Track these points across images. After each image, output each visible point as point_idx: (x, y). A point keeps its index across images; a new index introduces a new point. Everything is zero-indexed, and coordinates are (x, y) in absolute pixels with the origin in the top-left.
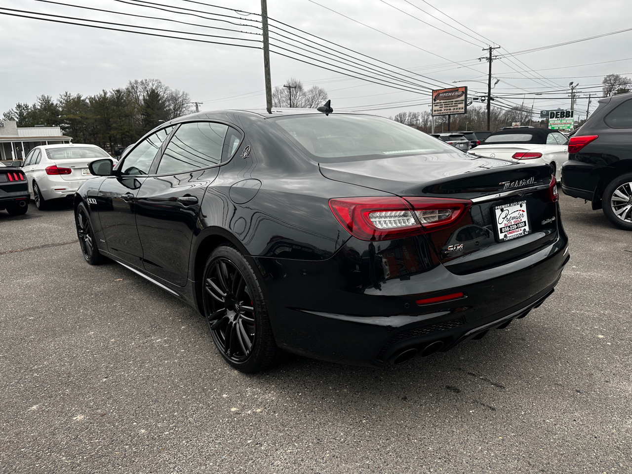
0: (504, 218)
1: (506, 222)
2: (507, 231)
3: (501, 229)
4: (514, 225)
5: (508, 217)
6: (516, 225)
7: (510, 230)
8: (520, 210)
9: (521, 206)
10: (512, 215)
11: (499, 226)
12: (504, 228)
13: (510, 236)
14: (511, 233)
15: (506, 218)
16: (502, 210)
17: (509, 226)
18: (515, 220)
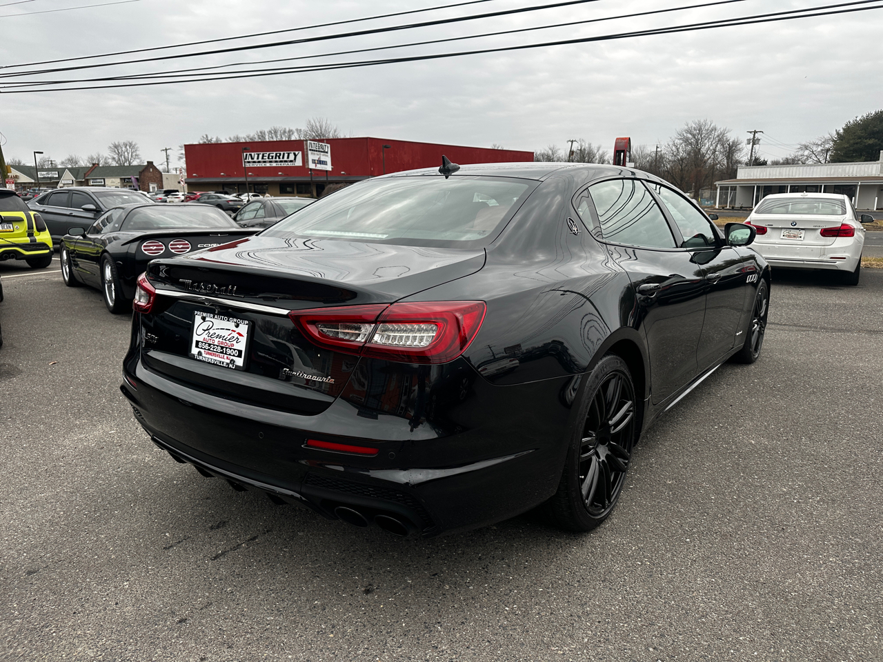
0: (205, 330)
1: (206, 337)
2: (205, 349)
3: (197, 342)
4: (217, 346)
5: (211, 331)
6: (222, 348)
7: (209, 350)
8: (234, 331)
9: (237, 326)
10: (218, 332)
11: (195, 338)
12: (202, 342)
13: (206, 356)
14: (210, 354)
15: (207, 332)
16: (204, 319)
17: (210, 345)
18: (221, 340)
